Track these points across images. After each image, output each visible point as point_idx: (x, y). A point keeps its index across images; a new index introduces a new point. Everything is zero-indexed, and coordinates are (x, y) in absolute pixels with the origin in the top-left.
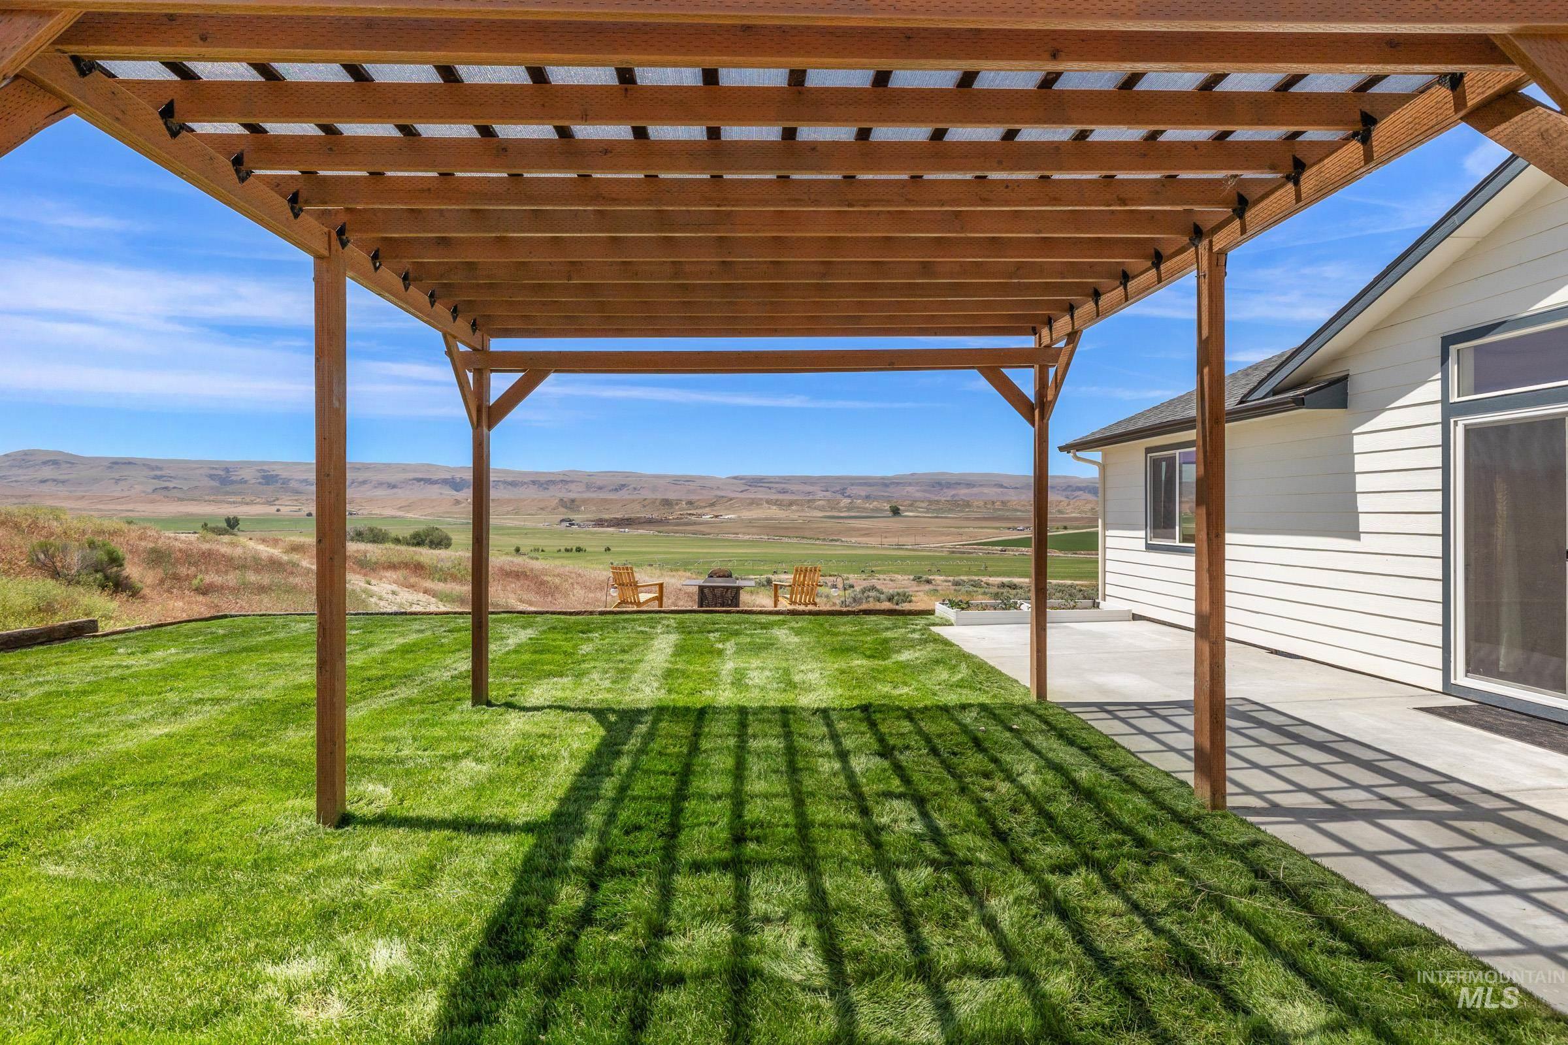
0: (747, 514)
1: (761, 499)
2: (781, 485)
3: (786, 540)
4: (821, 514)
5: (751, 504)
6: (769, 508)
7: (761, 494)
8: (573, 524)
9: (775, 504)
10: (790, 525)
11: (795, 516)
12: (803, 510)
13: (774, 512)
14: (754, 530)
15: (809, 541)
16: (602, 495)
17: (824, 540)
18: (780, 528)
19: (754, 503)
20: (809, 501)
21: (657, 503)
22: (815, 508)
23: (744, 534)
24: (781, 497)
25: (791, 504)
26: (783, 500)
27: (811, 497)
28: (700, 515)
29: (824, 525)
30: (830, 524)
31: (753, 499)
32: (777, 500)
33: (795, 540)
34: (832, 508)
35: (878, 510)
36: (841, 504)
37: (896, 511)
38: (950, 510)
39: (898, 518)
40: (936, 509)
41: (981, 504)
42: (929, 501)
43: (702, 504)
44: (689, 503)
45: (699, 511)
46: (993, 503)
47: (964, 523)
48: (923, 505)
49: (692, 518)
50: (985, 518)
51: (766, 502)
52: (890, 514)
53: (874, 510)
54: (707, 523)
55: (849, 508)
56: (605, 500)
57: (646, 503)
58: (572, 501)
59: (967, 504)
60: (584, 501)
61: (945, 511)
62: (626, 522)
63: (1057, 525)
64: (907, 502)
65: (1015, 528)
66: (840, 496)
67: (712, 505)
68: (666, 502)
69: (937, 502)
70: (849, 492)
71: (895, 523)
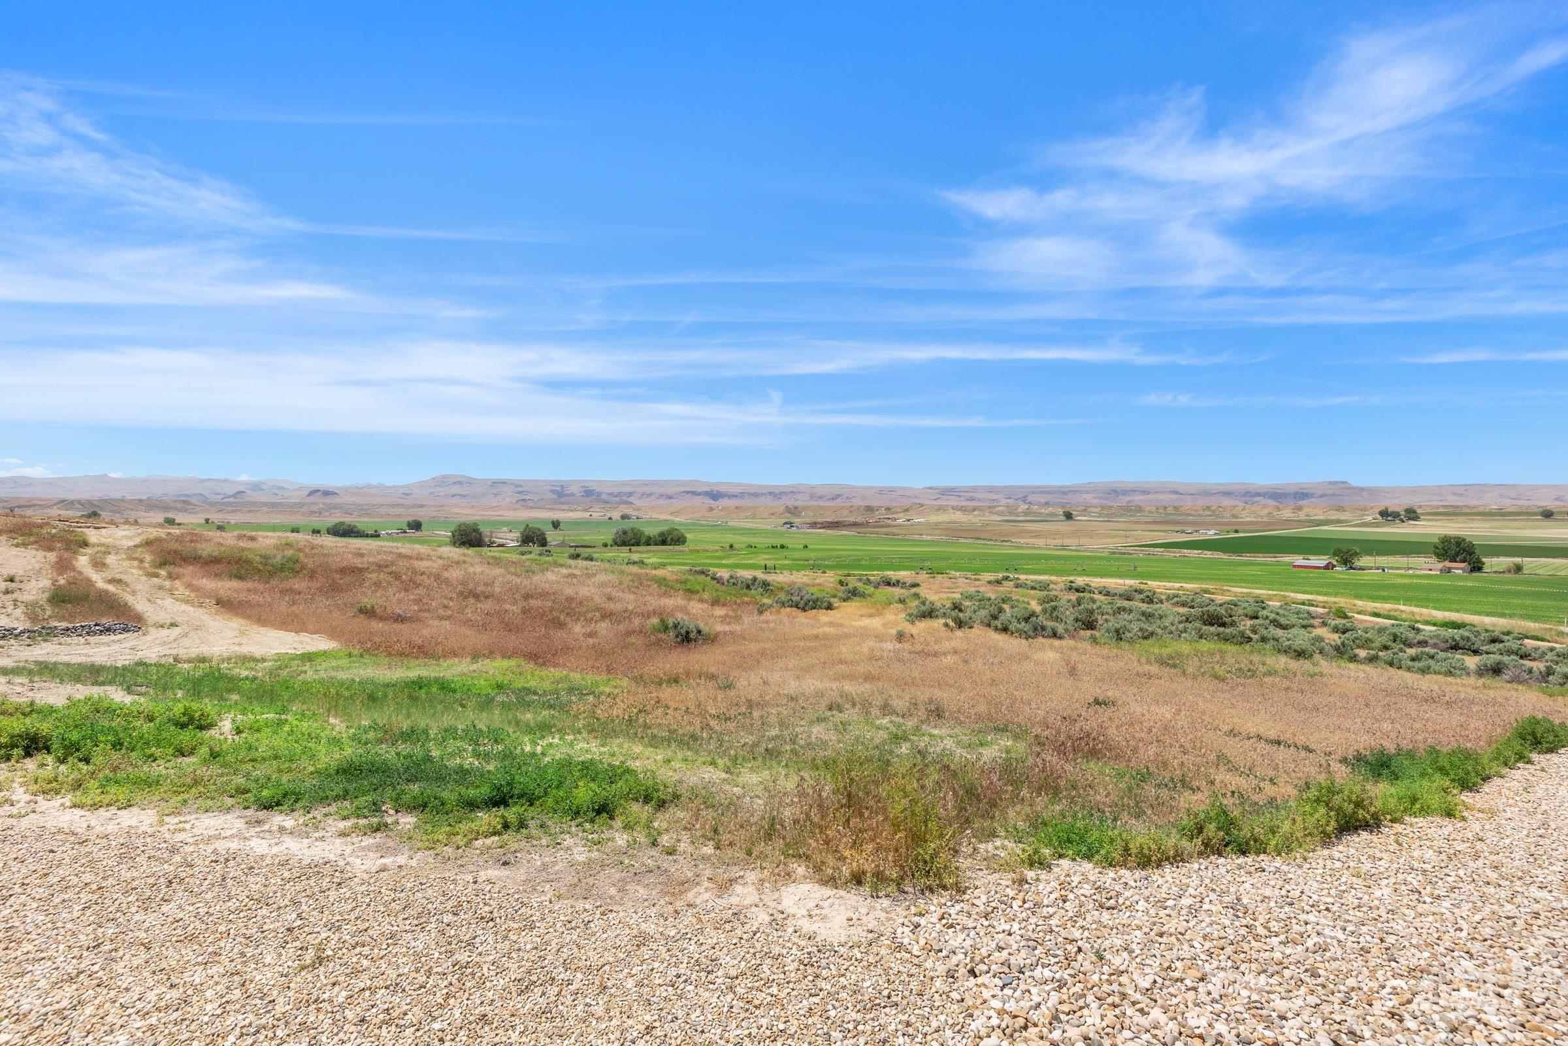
0: (935, 518)
1: (947, 506)
2: (970, 493)
3: (962, 540)
4: (1000, 518)
5: (939, 509)
6: (955, 513)
7: (952, 501)
8: (793, 527)
9: (960, 510)
10: (969, 528)
11: (976, 520)
12: (984, 515)
13: (959, 516)
14: (937, 532)
15: (982, 542)
16: (819, 503)
17: (996, 540)
18: (960, 530)
19: (940, 509)
20: (990, 507)
21: (862, 509)
22: (995, 513)
23: (927, 535)
24: (966, 503)
25: (974, 509)
26: (968, 506)
27: (993, 504)
28: (895, 519)
29: (1000, 528)
30: (1007, 526)
31: (942, 506)
32: (962, 507)
33: (970, 541)
34: (1011, 513)
35: (1052, 515)
36: (1020, 510)
37: (1069, 516)
38: (1121, 515)
39: (1070, 522)
40: (1108, 514)
41: (1153, 509)
42: (1103, 507)
43: (899, 510)
44: (888, 509)
45: (895, 516)
46: (1165, 508)
47: (1133, 527)
48: (1096, 510)
49: (889, 521)
50: (1155, 523)
51: (953, 508)
52: (1063, 518)
53: (1048, 515)
54: (900, 526)
55: (1026, 514)
56: (821, 507)
57: (853, 509)
58: (796, 508)
59: (1139, 509)
60: (805, 508)
61: (1117, 516)
62: (835, 525)
63: (1228, 528)
64: (1081, 508)
65: (1183, 532)
66: (1020, 503)
67: (907, 510)
68: (869, 509)
69: (1110, 507)
70: (1029, 499)
71: (1067, 526)
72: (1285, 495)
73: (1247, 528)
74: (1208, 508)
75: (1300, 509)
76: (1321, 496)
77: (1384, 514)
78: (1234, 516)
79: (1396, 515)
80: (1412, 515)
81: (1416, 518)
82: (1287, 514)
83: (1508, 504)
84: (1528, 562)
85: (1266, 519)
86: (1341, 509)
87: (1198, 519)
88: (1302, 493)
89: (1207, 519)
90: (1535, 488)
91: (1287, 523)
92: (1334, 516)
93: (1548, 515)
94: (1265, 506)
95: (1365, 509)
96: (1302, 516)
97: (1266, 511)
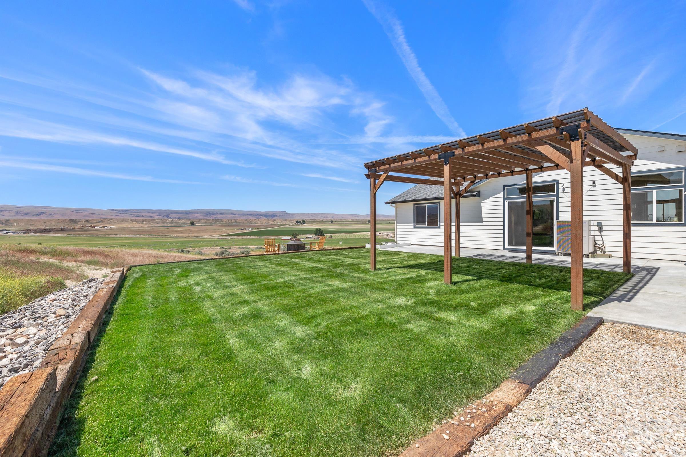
0: (120, 226)
2: (137, 213)
3: (143, 236)
4: (159, 225)
6: (132, 223)
7: (128, 218)
8: (9, 232)
10: (144, 230)
11: (146, 226)
12: (149, 224)
13: (135, 224)
15: (155, 237)
16: (27, 218)
18: (139, 231)
19: (123, 221)
20: (152, 220)
21: (67, 221)
22: (155, 223)
24: (137, 218)
25: (143, 221)
26: (139, 220)
27: (152, 218)
28: (94, 227)
29: (160, 230)
30: (162, 228)
31: (124, 219)
32: (136, 220)
33: (147, 236)
34: (163, 223)
35: (184, 223)
36: (168, 221)
37: (192, 224)
38: (215, 223)
39: (193, 226)
40: (210, 223)
41: (227, 220)
42: (207, 220)
43: (95, 222)
44: (87, 221)
45: (93, 225)
46: (231, 220)
47: (221, 228)
48: (205, 221)
49: (89, 228)
50: (228, 226)
51: (131, 220)
52: (190, 225)
53: (182, 223)
54: (98, 230)
55: (171, 223)
56: (31, 220)
57: (59, 221)
58: (8, 220)
59: (222, 221)
60: (16, 221)
61: (213, 224)
62: (48, 231)
63: (255, 227)
64: (197, 220)
65: (240, 229)
66: (166, 218)
67: (101, 222)
68: (72, 221)
69: (210, 220)
70: (170, 216)
71: (192, 228)
72: (269, 216)
73: (261, 227)
74: (246, 220)
75: (275, 220)
76: (279, 216)
77: (297, 222)
78: (255, 223)
79: (300, 222)
80: (304, 222)
81: (305, 223)
82: (271, 222)
83: (324, 219)
84: (333, 235)
85: (265, 224)
86: (286, 220)
87: (243, 224)
88: (274, 215)
89: (247, 224)
90: (328, 214)
91: (272, 225)
92: (285, 223)
93: (332, 222)
94: (265, 220)
95: (292, 220)
96: (276, 223)
97: (265, 221)
